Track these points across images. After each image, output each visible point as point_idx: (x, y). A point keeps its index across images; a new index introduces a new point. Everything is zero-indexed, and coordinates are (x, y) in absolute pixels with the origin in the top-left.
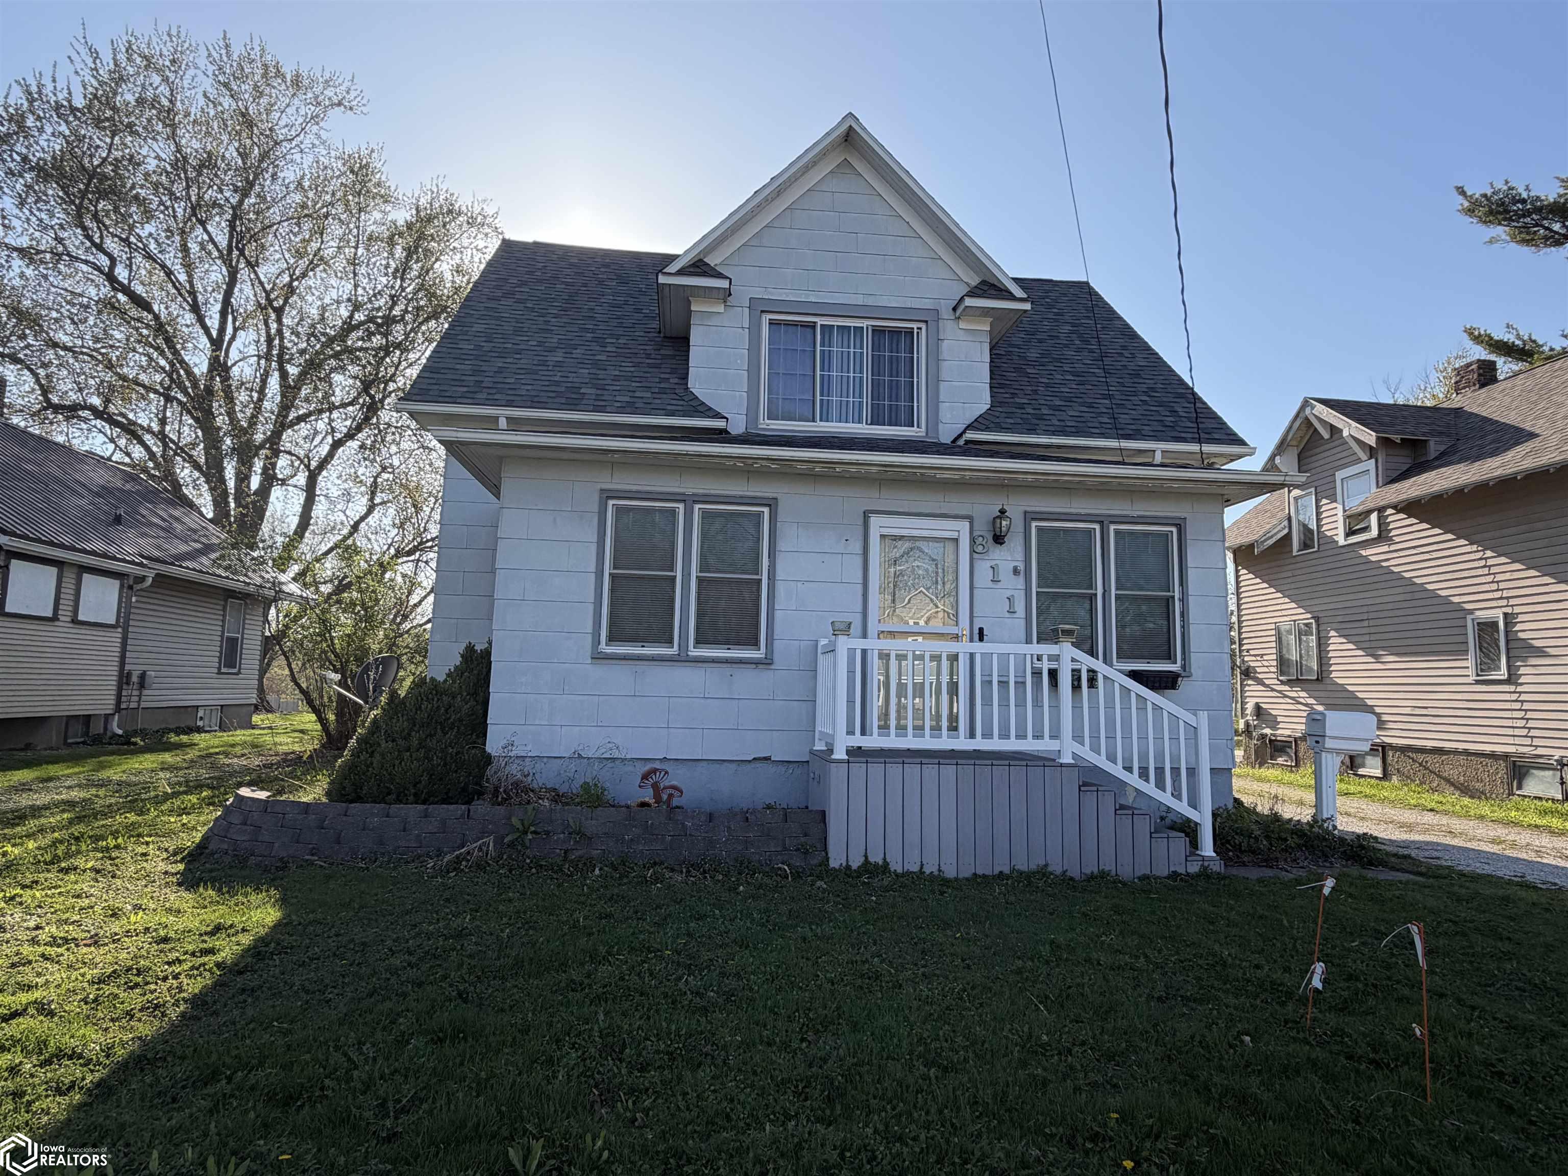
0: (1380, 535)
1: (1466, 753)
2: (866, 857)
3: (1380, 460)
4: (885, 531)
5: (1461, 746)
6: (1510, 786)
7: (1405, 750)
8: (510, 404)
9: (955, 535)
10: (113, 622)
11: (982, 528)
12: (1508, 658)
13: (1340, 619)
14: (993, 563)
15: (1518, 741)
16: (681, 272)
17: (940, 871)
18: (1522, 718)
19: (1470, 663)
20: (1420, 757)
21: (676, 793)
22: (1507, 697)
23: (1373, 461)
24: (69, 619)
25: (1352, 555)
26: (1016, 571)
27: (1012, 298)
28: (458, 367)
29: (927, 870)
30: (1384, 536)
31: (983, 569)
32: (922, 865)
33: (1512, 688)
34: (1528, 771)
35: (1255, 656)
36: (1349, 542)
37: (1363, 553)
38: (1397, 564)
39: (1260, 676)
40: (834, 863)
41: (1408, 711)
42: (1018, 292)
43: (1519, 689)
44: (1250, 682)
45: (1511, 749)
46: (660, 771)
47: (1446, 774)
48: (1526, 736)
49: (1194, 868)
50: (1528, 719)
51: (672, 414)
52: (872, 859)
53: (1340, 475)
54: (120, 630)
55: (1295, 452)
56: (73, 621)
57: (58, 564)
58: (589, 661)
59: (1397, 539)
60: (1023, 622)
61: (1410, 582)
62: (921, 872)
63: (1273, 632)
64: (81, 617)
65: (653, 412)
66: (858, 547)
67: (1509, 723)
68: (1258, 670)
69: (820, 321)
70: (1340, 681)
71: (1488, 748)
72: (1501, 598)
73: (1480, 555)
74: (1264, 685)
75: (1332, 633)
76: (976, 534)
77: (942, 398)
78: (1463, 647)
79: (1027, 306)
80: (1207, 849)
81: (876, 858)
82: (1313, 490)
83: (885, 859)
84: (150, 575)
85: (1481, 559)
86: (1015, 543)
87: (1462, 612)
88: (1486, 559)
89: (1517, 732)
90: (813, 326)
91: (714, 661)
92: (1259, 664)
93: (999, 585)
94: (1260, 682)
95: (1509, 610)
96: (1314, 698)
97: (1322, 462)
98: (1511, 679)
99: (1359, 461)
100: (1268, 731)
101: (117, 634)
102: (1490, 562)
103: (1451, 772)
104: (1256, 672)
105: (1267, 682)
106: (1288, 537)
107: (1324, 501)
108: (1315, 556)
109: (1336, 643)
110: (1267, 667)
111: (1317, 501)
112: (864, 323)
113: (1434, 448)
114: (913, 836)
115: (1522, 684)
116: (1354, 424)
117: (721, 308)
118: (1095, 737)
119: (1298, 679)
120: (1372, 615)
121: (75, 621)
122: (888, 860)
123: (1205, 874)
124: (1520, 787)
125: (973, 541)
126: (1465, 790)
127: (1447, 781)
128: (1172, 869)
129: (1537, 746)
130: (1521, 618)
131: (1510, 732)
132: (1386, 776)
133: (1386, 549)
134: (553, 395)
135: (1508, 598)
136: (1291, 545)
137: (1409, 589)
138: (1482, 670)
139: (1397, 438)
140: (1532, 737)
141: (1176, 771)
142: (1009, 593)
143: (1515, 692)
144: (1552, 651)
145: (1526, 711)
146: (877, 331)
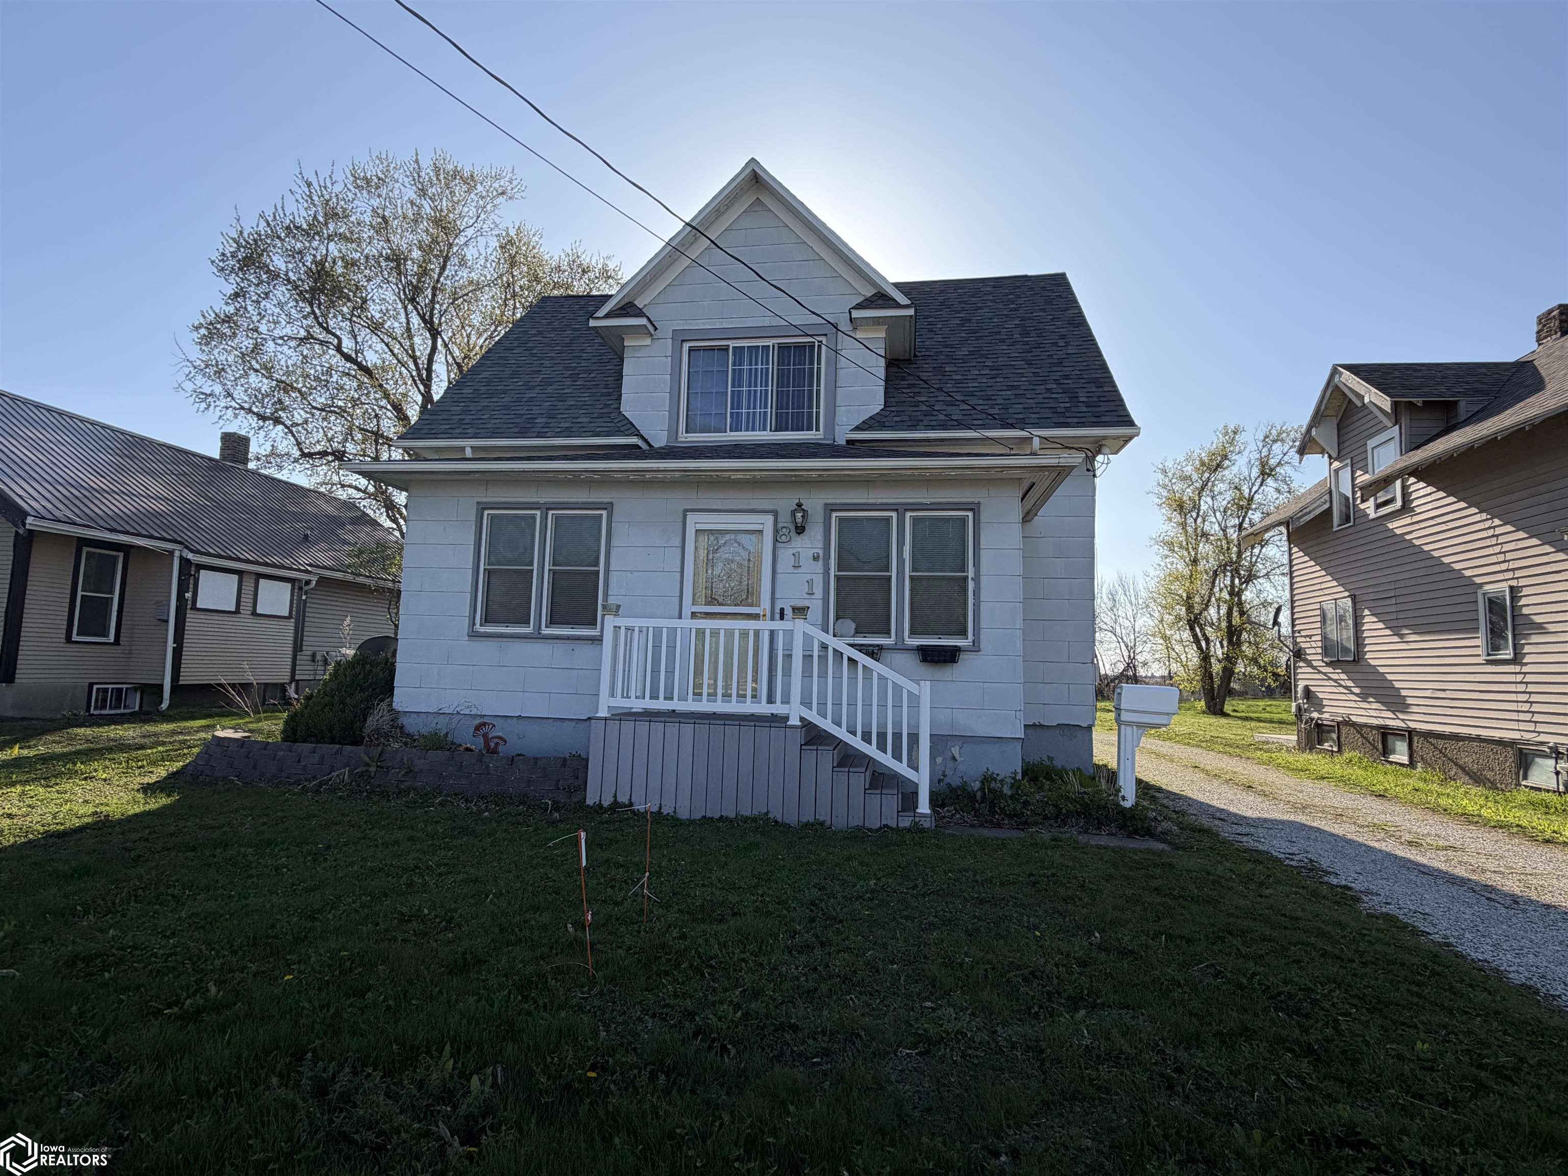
0: (1403, 506)
1: (1478, 739)
2: (615, 796)
3: (1403, 427)
4: (699, 527)
5: (1474, 732)
6: (1517, 774)
7: (1428, 735)
8: (475, 436)
9: (760, 527)
10: (287, 614)
11: (785, 519)
12: (1514, 636)
13: (1372, 597)
14: (794, 551)
15: (1523, 726)
16: (609, 316)
17: (675, 812)
18: (1526, 702)
19: (1480, 640)
20: (1440, 743)
21: (501, 743)
22: (1512, 678)
23: (1397, 427)
24: (249, 612)
25: (1381, 528)
26: (816, 558)
27: (898, 306)
28: (453, 408)
29: (665, 811)
30: (1406, 508)
31: (786, 556)
32: (660, 808)
33: (1517, 669)
34: (1533, 760)
35: (1305, 637)
36: (1379, 514)
37: (1390, 526)
38: (1418, 537)
39: (1309, 658)
40: (590, 802)
41: (1428, 693)
42: (902, 300)
43: (1525, 669)
44: (1301, 664)
45: (1516, 735)
46: (489, 724)
47: (1461, 762)
48: (1530, 721)
49: (905, 822)
50: (1532, 703)
51: (597, 435)
52: (620, 800)
53: (1371, 443)
54: (293, 620)
55: (1335, 421)
56: (252, 614)
57: (240, 573)
58: (467, 638)
59: (1418, 510)
60: (820, 602)
61: (1428, 556)
62: (659, 812)
63: (1318, 612)
64: (259, 611)
65: (583, 434)
66: (677, 542)
67: (1513, 706)
68: (1308, 651)
69: (732, 344)
70: (1373, 662)
71: (1497, 734)
72: (1507, 570)
73: (1488, 524)
74: (1314, 668)
75: (1366, 612)
76: (780, 525)
77: (838, 403)
78: (1473, 625)
79: (911, 312)
80: (924, 807)
81: (623, 799)
82: (1349, 461)
83: (630, 800)
84: (314, 579)
85: (1490, 528)
86: (815, 534)
87: (1472, 586)
88: (1494, 527)
89: (1522, 717)
90: (725, 349)
91: (558, 638)
92: (1308, 645)
93: (800, 570)
94: (1309, 664)
95: (1514, 583)
96: (1353, 680)
97: (1355, 433)
98: (1517, 659)
99: (1385, 428)
100: (1315, 715)
101: (291, 623)
102: (1498, 531)
103: (1467, 760)
104: (1306, 654)
105: (1315, 664)
106: (1329, 511)
107: (1359, 473)
108: (1351, 531)
109: (1370, 623)
110: (1313, 650)
111: (1353, 473)
112: (770, 342)
113: (1464, 407)
114: (655, 784)
115: (1526, 664)
116: (1374, 390)
117: (648, 341)
118: (822, 704)
119: (1339, 661)
120: (1398, 592)
121: (254, 613)
122: (633, 801)
123: (916, 829)
124: (1525, 777)
125: (776, 531)
126: (1477, 779)
127: (1463, 769)
128: (884, 822)
129: (1539, 733)
130: (1525, 591)
131: (1514, 716)
132: (1412, 764)
133: (1408, 520)
134: (512, 426)
135: (1513, 570)
136: (1332, 520)
137: (1429, 563)
138: (1493, 649)
139: (1418, 401)
140: (1536, 722)
141: (897, 736)
142: (808, 577)
143: (1520, 673)
144: (1551, 627)
145: (1530, 693)
146: (782, 347)
